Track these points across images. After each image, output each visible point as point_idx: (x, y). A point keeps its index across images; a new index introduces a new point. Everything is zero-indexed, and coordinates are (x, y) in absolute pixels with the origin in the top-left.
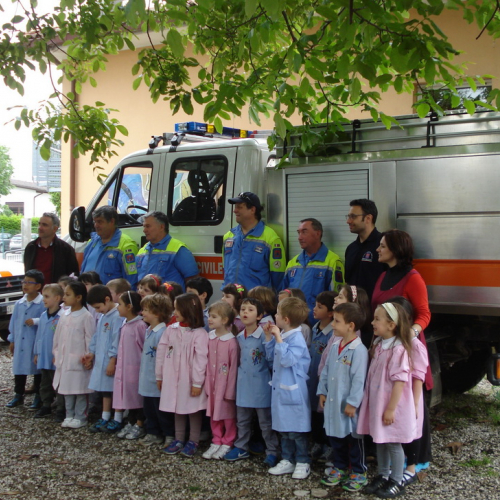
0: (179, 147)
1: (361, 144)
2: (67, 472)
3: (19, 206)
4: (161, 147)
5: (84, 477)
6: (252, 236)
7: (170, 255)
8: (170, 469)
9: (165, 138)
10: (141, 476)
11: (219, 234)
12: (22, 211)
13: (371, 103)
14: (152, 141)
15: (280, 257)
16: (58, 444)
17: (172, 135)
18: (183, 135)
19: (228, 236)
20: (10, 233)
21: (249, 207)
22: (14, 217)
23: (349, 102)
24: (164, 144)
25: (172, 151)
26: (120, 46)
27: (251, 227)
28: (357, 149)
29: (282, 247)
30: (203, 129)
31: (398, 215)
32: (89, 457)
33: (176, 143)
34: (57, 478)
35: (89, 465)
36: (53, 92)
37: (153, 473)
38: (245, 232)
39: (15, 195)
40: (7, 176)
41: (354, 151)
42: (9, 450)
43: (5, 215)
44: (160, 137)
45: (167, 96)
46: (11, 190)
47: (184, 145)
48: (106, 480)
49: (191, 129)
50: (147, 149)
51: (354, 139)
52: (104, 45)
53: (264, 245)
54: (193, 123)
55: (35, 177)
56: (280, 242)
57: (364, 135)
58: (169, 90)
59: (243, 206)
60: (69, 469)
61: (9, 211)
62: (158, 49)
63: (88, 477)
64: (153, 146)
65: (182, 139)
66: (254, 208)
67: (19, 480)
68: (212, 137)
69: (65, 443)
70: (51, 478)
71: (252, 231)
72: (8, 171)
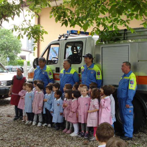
0: (68, 38)
1: (127, 37)
2: (28, 143)
3: (24, 57)
4: (62, 38)
5: (33, 144)
6: (90, 68)
7: (71, 75)
8: (61, 143)
9: (63, 35)
10: (51, 144)
11: (80, 67)
12: (25, 58)
13: (127, 24)
14: (59, 36)
15: (100, 75)
16: (27, 134)
17: (66, 34)
18: (69, 34)
19: (82, 68)
20: (21, 65)
21: (90, 59)
22: (22, 60)
23: (119, 23)
24: (63, 37)
25: (66, 40)
26: (46, 6)
27: (90, 65)
28: (125, 39)
29: (100, 71)
30: (76, 32)
31: (138, 61)
32: (35, 138)
33: (67, 37)
34: (25, 144)
35: (35, 140)
36: (24, 20)
37: (55, 144)
38: (88, 67)
39: (22, 54)
40: (20, 47)
41: (124, 39)
42: (11, 135)
43: (19, 60)
44: (62, 35)
45: (61, 21)
46: (21, 52)
47: (70, 38)
48: (40, 145)
49: (72, 32)
50: (58, 39)
51: (124, 35)
52: (41, 5)
53: (94, 71)
54: (73, 30)
55: (28, 48)
56: (99, 70)
57: (128, 34)
58: (62, 19)
59: (88, 58)
60: (29, 142)
61: (20, 58)
62: (59, 6)
63: (34, 144)
64: (60, 38)
65: (69, 36)
66: (91, 59)
67: (13, 145)
68: (79, 35)
69: (29, 133)
70: (23, 144)
71: (90, 66)
72: (20, 46)
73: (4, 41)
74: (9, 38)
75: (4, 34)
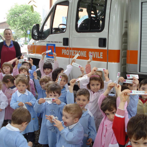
11: (101, 37)
72: (40, 20)
73: (25, 16)
74: (30, 13)
75: (26, 9)
